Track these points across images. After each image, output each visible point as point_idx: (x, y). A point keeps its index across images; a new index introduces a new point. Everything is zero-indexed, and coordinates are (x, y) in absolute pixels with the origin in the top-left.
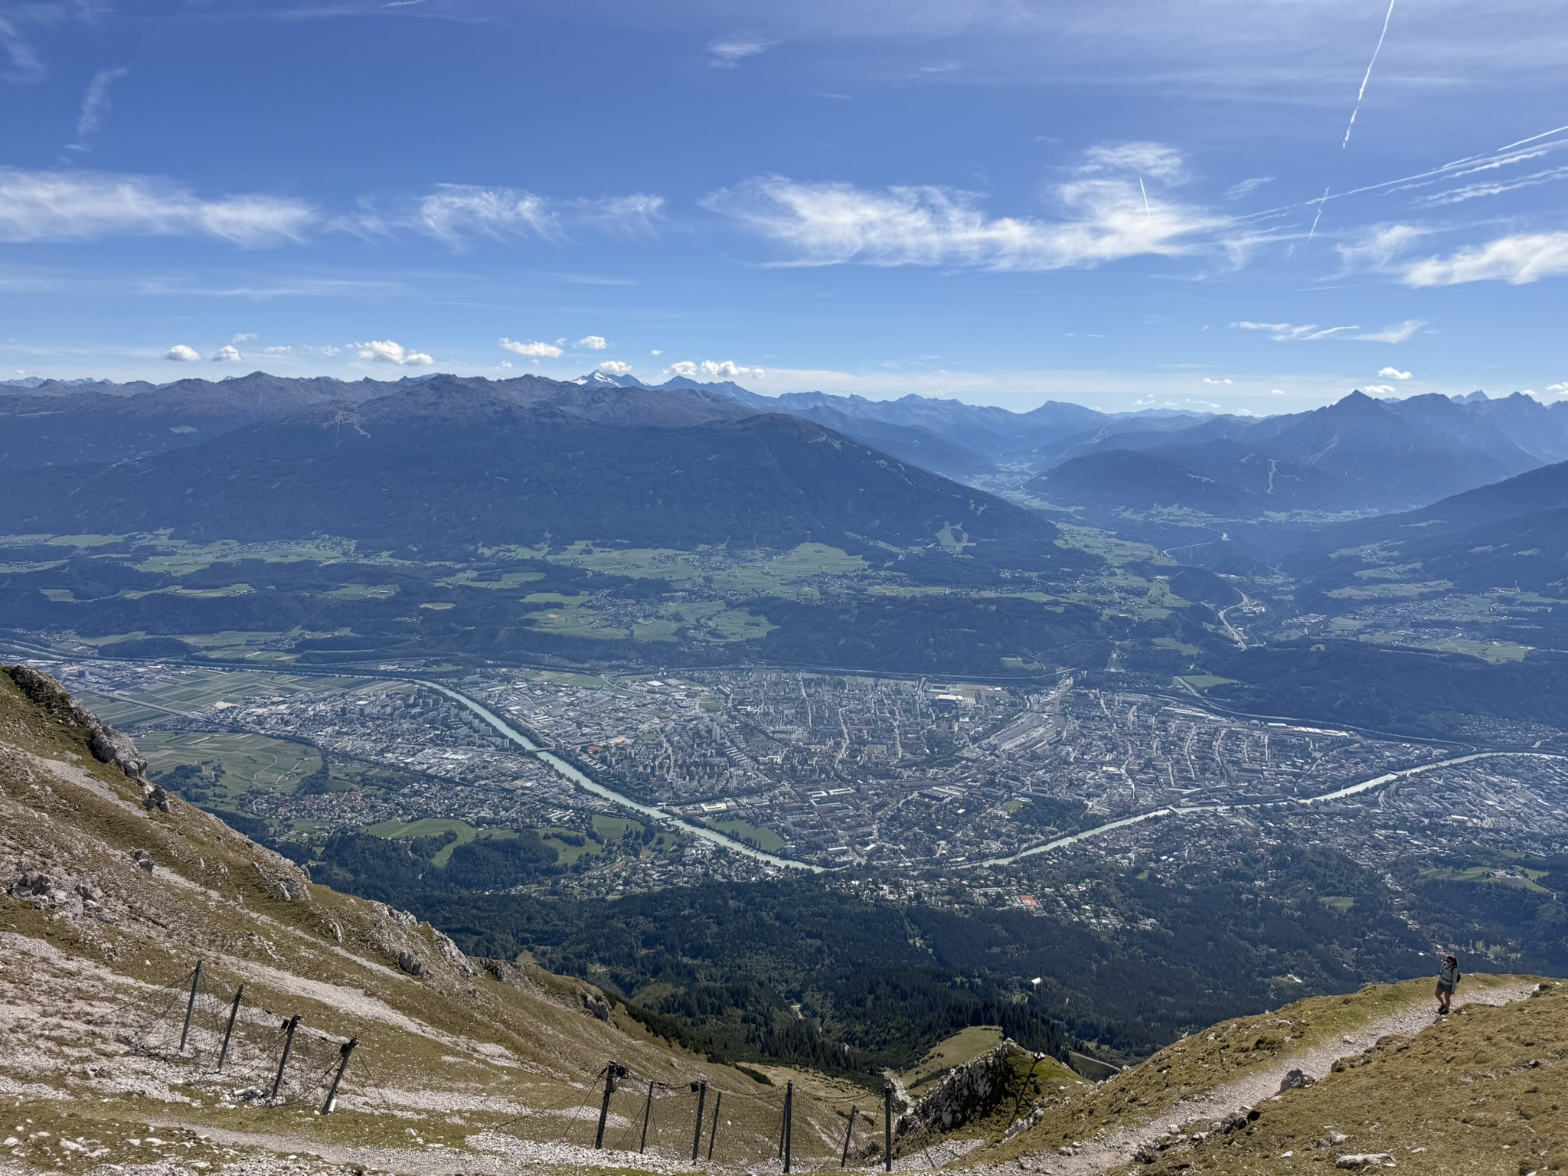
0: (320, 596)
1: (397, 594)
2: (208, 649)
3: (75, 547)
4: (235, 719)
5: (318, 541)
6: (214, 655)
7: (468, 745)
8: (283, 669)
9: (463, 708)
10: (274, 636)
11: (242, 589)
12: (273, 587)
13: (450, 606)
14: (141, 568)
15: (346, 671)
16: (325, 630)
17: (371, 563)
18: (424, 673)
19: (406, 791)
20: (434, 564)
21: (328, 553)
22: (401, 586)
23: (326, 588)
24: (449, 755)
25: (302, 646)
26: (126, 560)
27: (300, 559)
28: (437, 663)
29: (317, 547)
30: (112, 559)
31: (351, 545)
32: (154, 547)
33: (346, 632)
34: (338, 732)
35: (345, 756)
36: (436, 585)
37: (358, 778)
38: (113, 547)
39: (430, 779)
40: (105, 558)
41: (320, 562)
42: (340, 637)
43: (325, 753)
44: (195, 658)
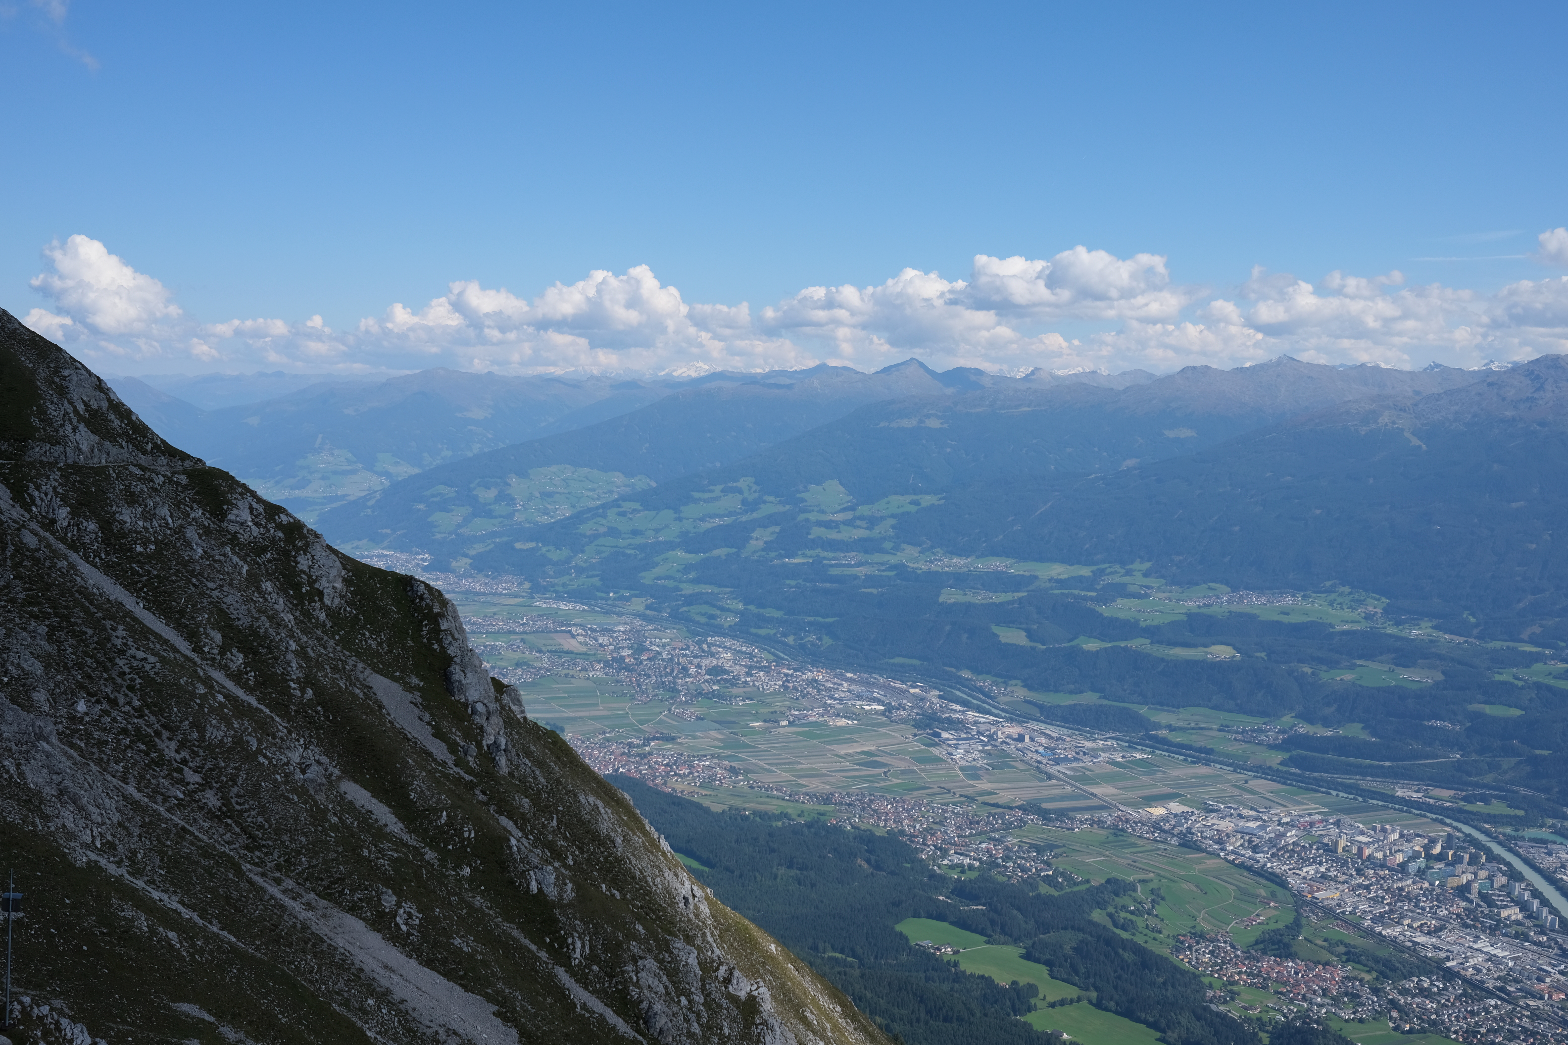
0: (1325, 676)
1: (1437, 684)
2: (1170, 728)
3: (1036, 577)
4: (1189, 830)
5: (1333, 596)
6: (1178, 738)
7: (1517, 936)
8: (1263, 771)
9: (1515, 876)
10: (1257, 722)
11: (1223, 652)
12: (1263, 655)
13: (1515, 712)
14: (1104, 610)
15: (1347, 789)
16: (1327, 723)
17: (1405, 633)
18: (1461, 811)
19: (1410, 985)
20: (1497, 644)
21: (1347, 613)
22: (1443, 672)
23: (1333, 664)
24: (1483, 944)
25: (1292, 743)
26: (1091, 599)
27: (1304, 619)
28: (1485, 800)
29: (1331, 604)
30: (1075, 597)
31: (1376, 605)
32: (1124, 586)
33: (1354, 731)
34: (1324, 876)
35: (1329, 913)
36: (1498, 677)
37: (1341, 949)
38: (1079, 581)
39: (1450, 975)
40: (1067, 596)
41: (1331, 626)
42: (1345, 737)
43: (1299, 901)
44: (1155, 738)
